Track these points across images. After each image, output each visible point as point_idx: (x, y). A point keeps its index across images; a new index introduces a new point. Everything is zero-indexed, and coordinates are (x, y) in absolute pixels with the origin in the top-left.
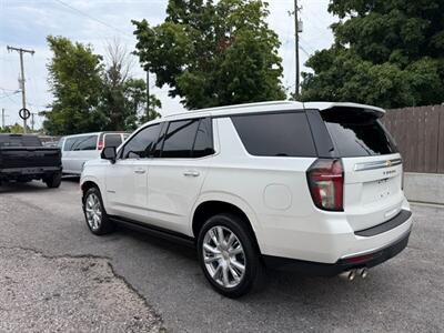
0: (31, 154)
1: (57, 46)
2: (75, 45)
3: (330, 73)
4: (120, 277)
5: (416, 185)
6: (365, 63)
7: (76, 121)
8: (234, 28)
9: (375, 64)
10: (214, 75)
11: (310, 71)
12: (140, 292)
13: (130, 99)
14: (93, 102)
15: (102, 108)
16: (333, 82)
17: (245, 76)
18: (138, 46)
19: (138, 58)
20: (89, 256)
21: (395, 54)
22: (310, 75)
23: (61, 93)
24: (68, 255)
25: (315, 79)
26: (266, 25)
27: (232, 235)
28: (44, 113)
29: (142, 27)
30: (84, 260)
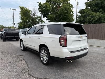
0: (13, 33)
1: (21, 8)
2: (25, 8)
3: (84, 15)
4: (24, 60)
5: (100, 43)
6: (93, 12)
7: (25, 26)
8: (62, 4)
9: (95, 12)
10: (57, 15)
11: (79, 14)
12: (27, 63)
13: (37, 21)
14: (29, 21)
15: (31, 23)
16: (85, 17)
17: (64, 15)
18: (39, 8)
19: (39, 11)
20: (19, 55)
21: (101, 10)
22: (79, 15)
23: (22, 19)
24: (15, 55)
25: (80, 16)
26: (70, 3)
27: (46, 51)
28: (18, 24)
29: (40, 4)
30: (18, 56)
